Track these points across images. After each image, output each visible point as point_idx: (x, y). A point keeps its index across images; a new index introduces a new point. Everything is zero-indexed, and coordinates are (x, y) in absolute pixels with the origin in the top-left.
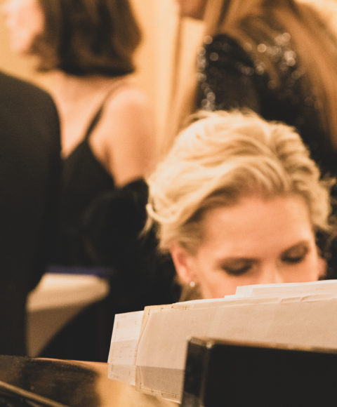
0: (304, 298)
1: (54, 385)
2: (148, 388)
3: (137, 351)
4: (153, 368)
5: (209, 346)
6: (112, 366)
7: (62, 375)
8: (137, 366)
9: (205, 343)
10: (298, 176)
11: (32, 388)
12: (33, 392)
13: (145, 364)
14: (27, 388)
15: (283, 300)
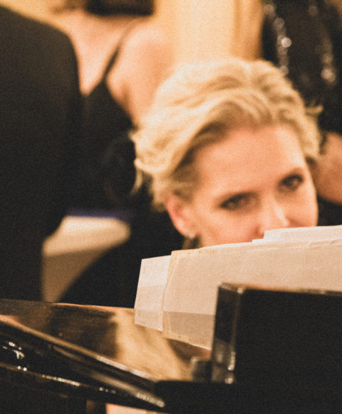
0: (333, 242)
1: (82, 331)
2: (175, 334)
3: (164, 297)
4: (181, 313)
5: (240, 291)
6: (139, 311)
7: (90, 321)
8: (164, 312)
9: (235, 288)
10: (283, 105)
11: (61, 335)
12: (62, 338)
13: (172, 309)
14: (54, 334)
15: (312, 244)
